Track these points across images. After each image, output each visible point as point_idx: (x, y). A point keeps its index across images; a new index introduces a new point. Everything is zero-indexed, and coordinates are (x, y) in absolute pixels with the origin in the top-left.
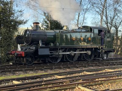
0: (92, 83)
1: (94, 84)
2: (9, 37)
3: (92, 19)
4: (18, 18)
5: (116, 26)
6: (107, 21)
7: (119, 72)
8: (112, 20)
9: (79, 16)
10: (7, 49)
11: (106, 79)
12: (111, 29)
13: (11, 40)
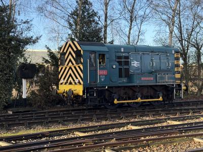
0: (130, 144)
1: (134, 146)
2: (8, 67)
3: (155, 33)
4: (22, 33)
5: (197, 44)
6: (181, 37)
7: (189, 126)
8: (190, 35)
9: (130, 29)
10: (4, 88)
11: (158, 137)
12: (188, 49)
13: (10, 71)
